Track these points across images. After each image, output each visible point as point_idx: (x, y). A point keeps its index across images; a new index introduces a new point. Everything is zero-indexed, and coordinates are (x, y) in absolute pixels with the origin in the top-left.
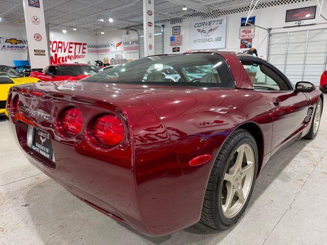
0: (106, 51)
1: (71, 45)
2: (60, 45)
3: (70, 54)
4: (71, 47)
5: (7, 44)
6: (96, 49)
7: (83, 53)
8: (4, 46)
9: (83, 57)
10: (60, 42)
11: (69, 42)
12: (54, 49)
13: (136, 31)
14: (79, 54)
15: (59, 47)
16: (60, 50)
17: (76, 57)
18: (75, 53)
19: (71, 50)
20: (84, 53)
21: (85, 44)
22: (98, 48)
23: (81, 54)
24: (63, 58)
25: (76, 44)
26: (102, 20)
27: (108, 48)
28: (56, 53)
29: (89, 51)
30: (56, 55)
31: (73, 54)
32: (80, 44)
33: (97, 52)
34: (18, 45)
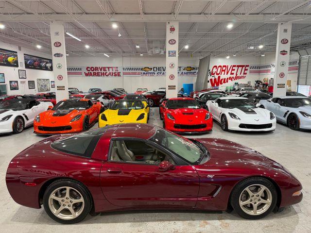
0: (268, 71)
1: (234, 68)
2: (224, 68)
3: (232, 76)
4: (234, 70)
5: (184, 71)
6: (258, 70)
7: (244, 74)
8: (182, 73)
9: (244, 77)
10: (224, 66)
11: (232, 65)
12: (218, 72)
13: (297, 51)
14: (240, 76)
15: (223, 71)
16: (223, 72)
17: (237, 78)
18: (237, 75)
19: (233, 72)
20: (246, 74)
21: (248, 66)
22: (260, 69)
23: (242, 75)
24: (225, 79)
25: (238, 66)
26: (252, 48)
27: (269, 69)
28: (220, 75)
29: (251, 72)
30: (219, 77)
31: (234, 76)
32: (242, 66)
33: (259, 72)
34: (192, 71)
